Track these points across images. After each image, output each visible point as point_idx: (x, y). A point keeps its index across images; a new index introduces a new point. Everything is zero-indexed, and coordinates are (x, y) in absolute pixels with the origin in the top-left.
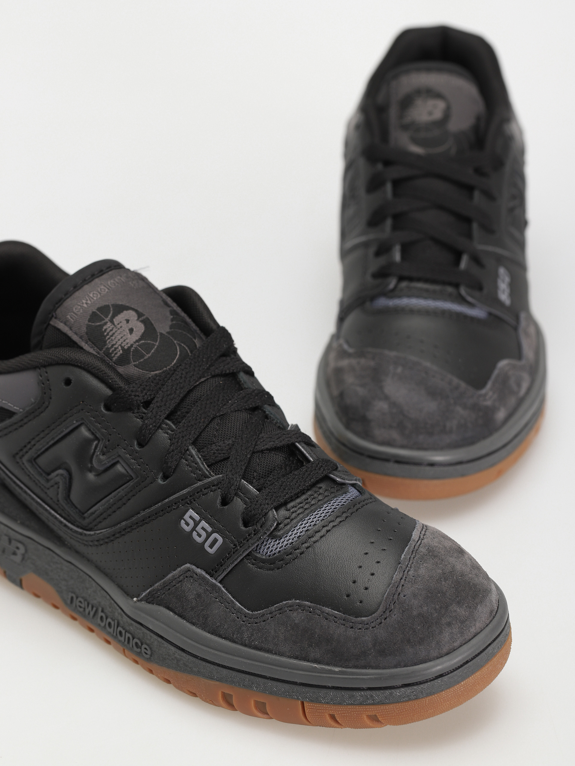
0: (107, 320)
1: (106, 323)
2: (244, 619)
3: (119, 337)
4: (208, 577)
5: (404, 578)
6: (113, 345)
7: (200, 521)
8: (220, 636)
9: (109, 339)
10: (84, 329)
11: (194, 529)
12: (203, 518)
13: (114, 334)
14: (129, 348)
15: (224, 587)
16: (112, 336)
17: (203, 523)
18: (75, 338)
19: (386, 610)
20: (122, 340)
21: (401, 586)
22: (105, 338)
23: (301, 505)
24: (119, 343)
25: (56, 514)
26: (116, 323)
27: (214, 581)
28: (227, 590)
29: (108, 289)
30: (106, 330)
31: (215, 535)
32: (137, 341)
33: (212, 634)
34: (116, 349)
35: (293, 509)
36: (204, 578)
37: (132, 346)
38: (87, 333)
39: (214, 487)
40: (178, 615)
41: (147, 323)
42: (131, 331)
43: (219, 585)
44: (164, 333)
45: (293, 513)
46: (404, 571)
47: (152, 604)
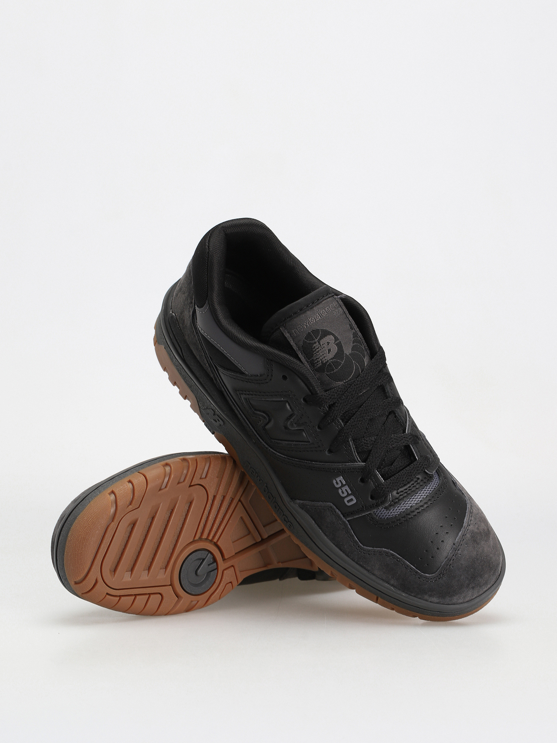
0: (316, 340)
1: (315, 343)
2: (358, 548)
3: (321, 354)
4: (342, 516)
5: (455, 555)
6: (317, 359)
7: (345, 485)
8: (341, 550)
9: (315, 354)
10: (301, 343)
11: (340, 488)
12: (347, 484)
13: (319, 351)
14: (326, 362)
15: (349, 524)
16: (318, 352)
17: (347, 487)
18: (295, 347)
19: (441, 573)
20: (323, 357)
21: (452, 560)
22: (313, 353)
23: (406, 491)
24: (321, 358)
25: (253, 429)
26: (321, 343)
27: (345, 520)
28: (351, 527)
29: (321, 317)
30: (314, 347)
31: (352, 497)
32: (332, 359)
33: (336, 546)
34: (318, 361)
35: (401, 493)
36: (339, 517)
37: (328, 361)
38: (302, 347)
39: (358, 470)
40: (317, 525)
41: (339, 345)
42: (329, 350)
43: (347, 522)
44: (348, 354)
45: (400, 495)
46: (456, 550)
47: (302, 509)
